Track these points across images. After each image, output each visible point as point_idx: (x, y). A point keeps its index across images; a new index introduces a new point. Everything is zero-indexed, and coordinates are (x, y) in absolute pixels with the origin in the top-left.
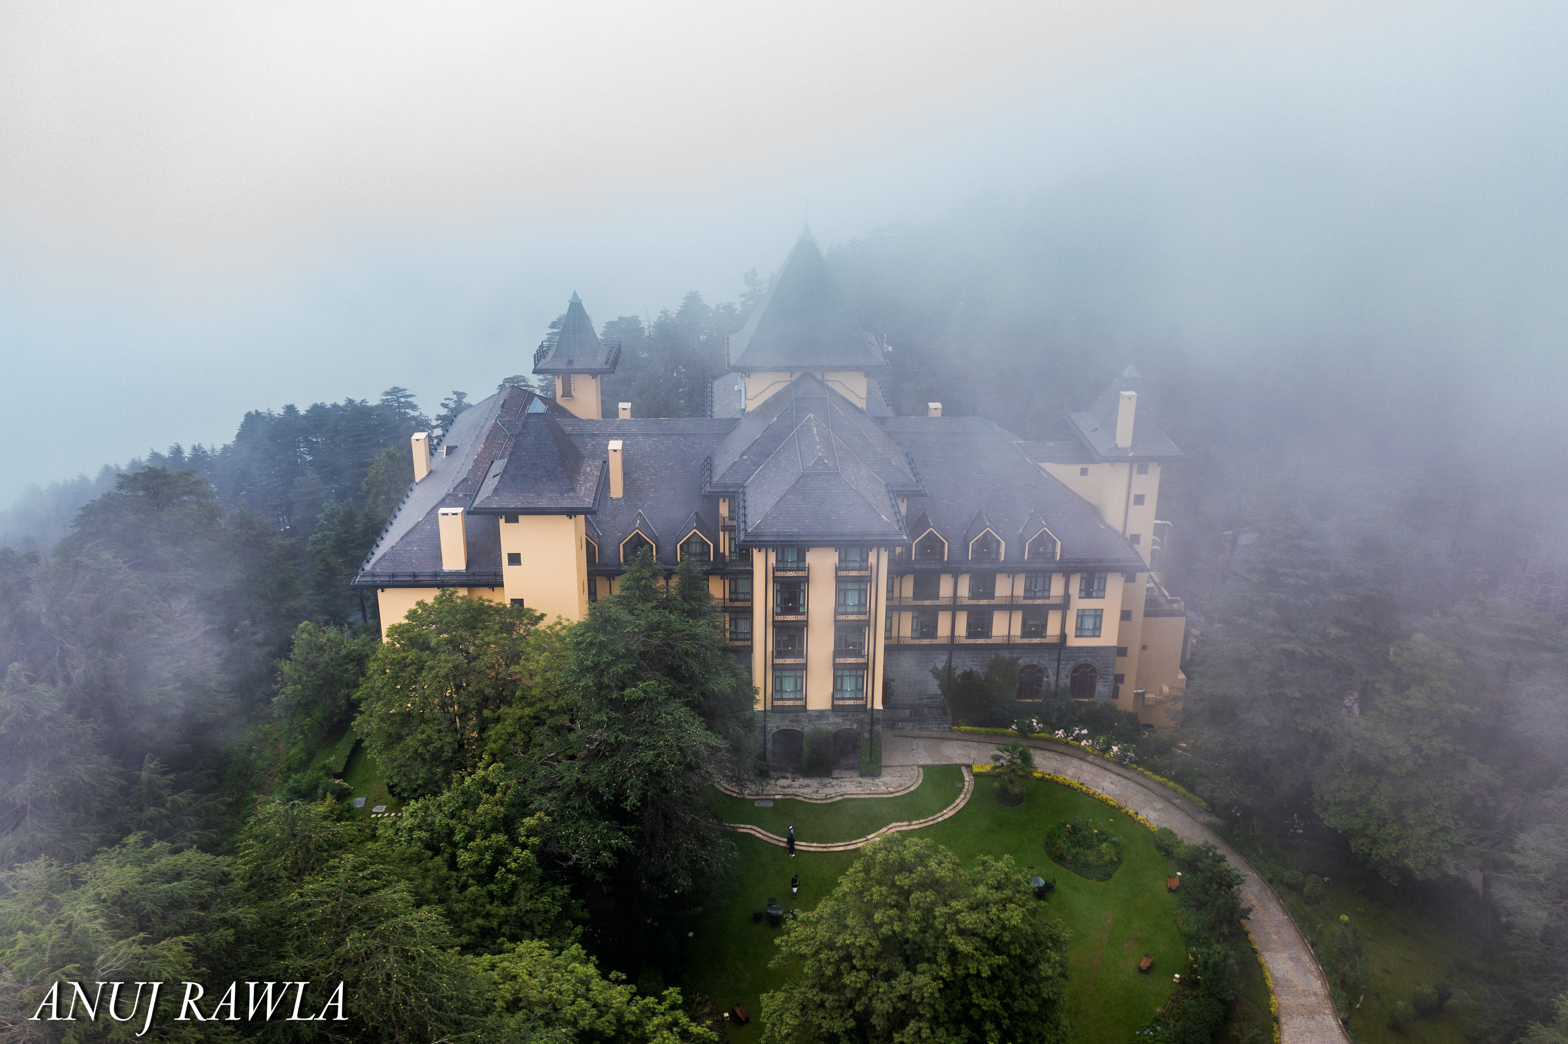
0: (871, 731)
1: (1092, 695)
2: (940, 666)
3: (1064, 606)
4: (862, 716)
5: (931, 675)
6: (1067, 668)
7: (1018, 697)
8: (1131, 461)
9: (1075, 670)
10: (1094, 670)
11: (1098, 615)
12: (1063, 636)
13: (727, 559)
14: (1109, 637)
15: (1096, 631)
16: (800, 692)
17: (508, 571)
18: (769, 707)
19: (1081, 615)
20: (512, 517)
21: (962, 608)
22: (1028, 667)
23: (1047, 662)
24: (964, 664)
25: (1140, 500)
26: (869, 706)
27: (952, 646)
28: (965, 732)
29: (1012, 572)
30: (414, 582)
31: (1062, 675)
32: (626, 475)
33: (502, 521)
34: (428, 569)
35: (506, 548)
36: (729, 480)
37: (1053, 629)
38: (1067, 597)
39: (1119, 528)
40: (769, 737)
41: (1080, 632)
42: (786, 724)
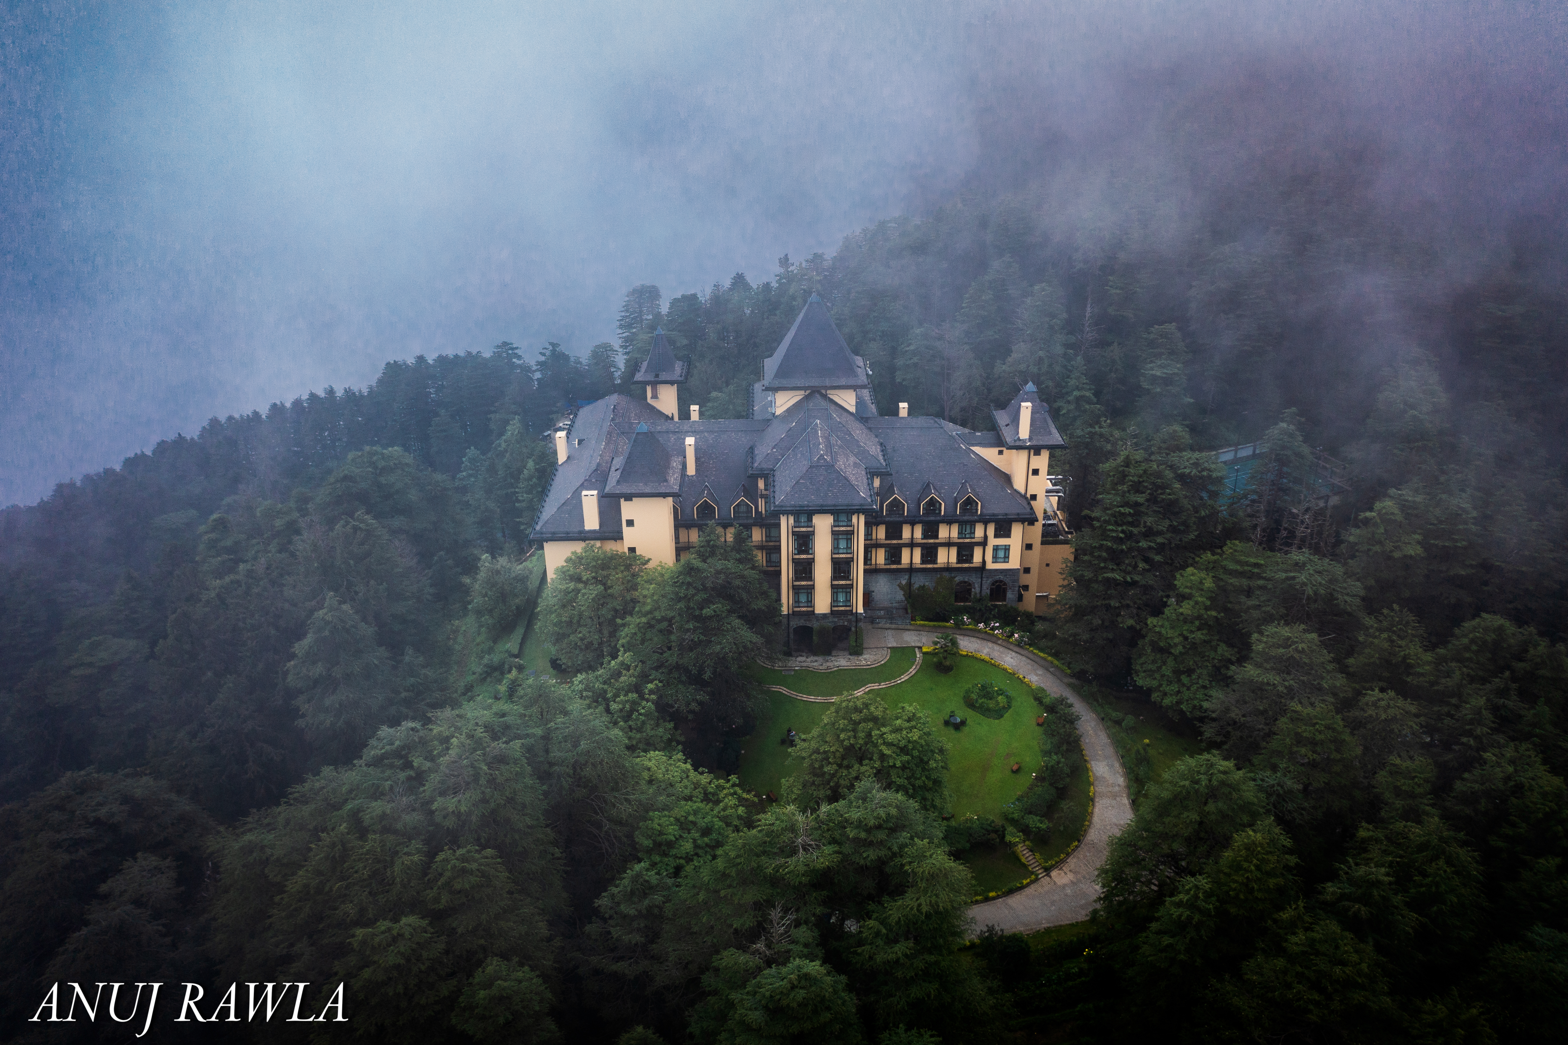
0: (856, 627)
1: (1005, 600)
2: (904, 582)
3: (984, 543)
4: (850, 617)
5: (898, 588)
6: (987, 584)
7: (956, 602)
8: (1029, 448)
9: (993, 584)
10: (1005, 584)
11: (1007, 549)
12: (984, 562)
13: (764, 516)
14: (1014, 563)
15: (1006, 559)
16: (810, 602)
17: (626, 530)
18: (791, 612)
19: (996, 549)
20: (629, 498)
21: (918, 545)
22: (961, 582)
23: (974, 579)
24: (919, 581)
25: (1036, 472)
26: (854, 611)
27: (911, 570)
28: (921, 625)
29: (950, 523)
30: (567, 537)
31: (984, 587)
32: (697, 459)
33: (622, 500)
34: (576, 529)
35: (625, 517)
36: (764, 466)
37: (977, 558)
38: (986, 537)
39: (1023, 492)
40: (791, 630)
41: (995, 559)
42: (802, 623)
